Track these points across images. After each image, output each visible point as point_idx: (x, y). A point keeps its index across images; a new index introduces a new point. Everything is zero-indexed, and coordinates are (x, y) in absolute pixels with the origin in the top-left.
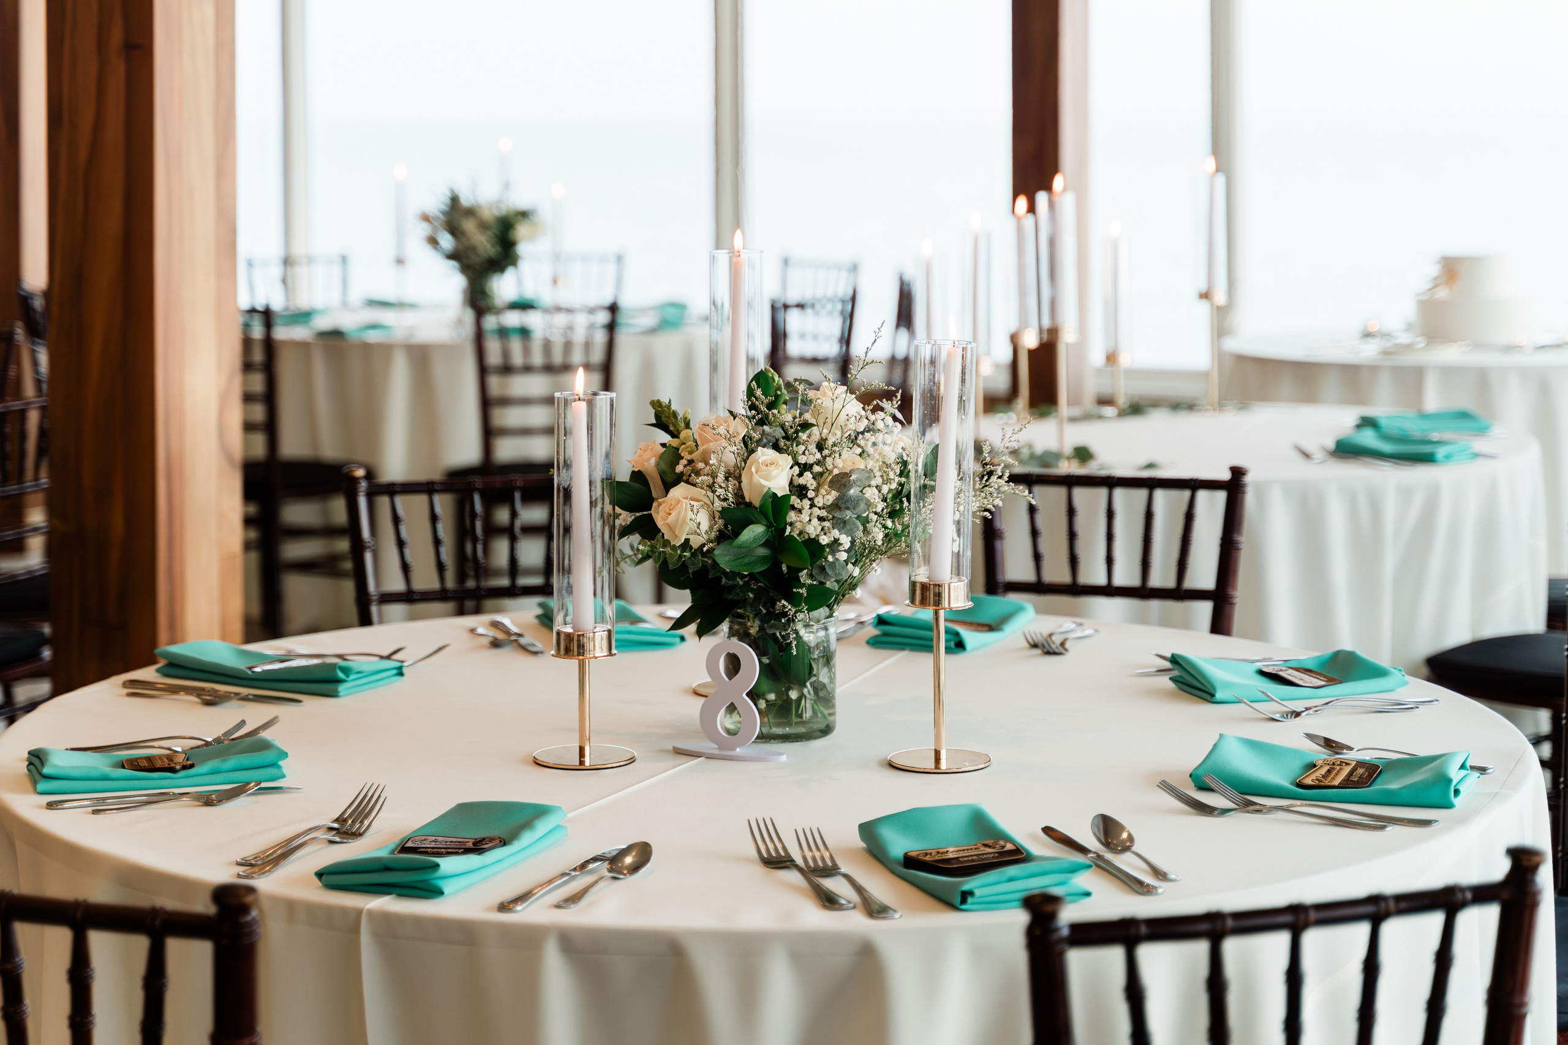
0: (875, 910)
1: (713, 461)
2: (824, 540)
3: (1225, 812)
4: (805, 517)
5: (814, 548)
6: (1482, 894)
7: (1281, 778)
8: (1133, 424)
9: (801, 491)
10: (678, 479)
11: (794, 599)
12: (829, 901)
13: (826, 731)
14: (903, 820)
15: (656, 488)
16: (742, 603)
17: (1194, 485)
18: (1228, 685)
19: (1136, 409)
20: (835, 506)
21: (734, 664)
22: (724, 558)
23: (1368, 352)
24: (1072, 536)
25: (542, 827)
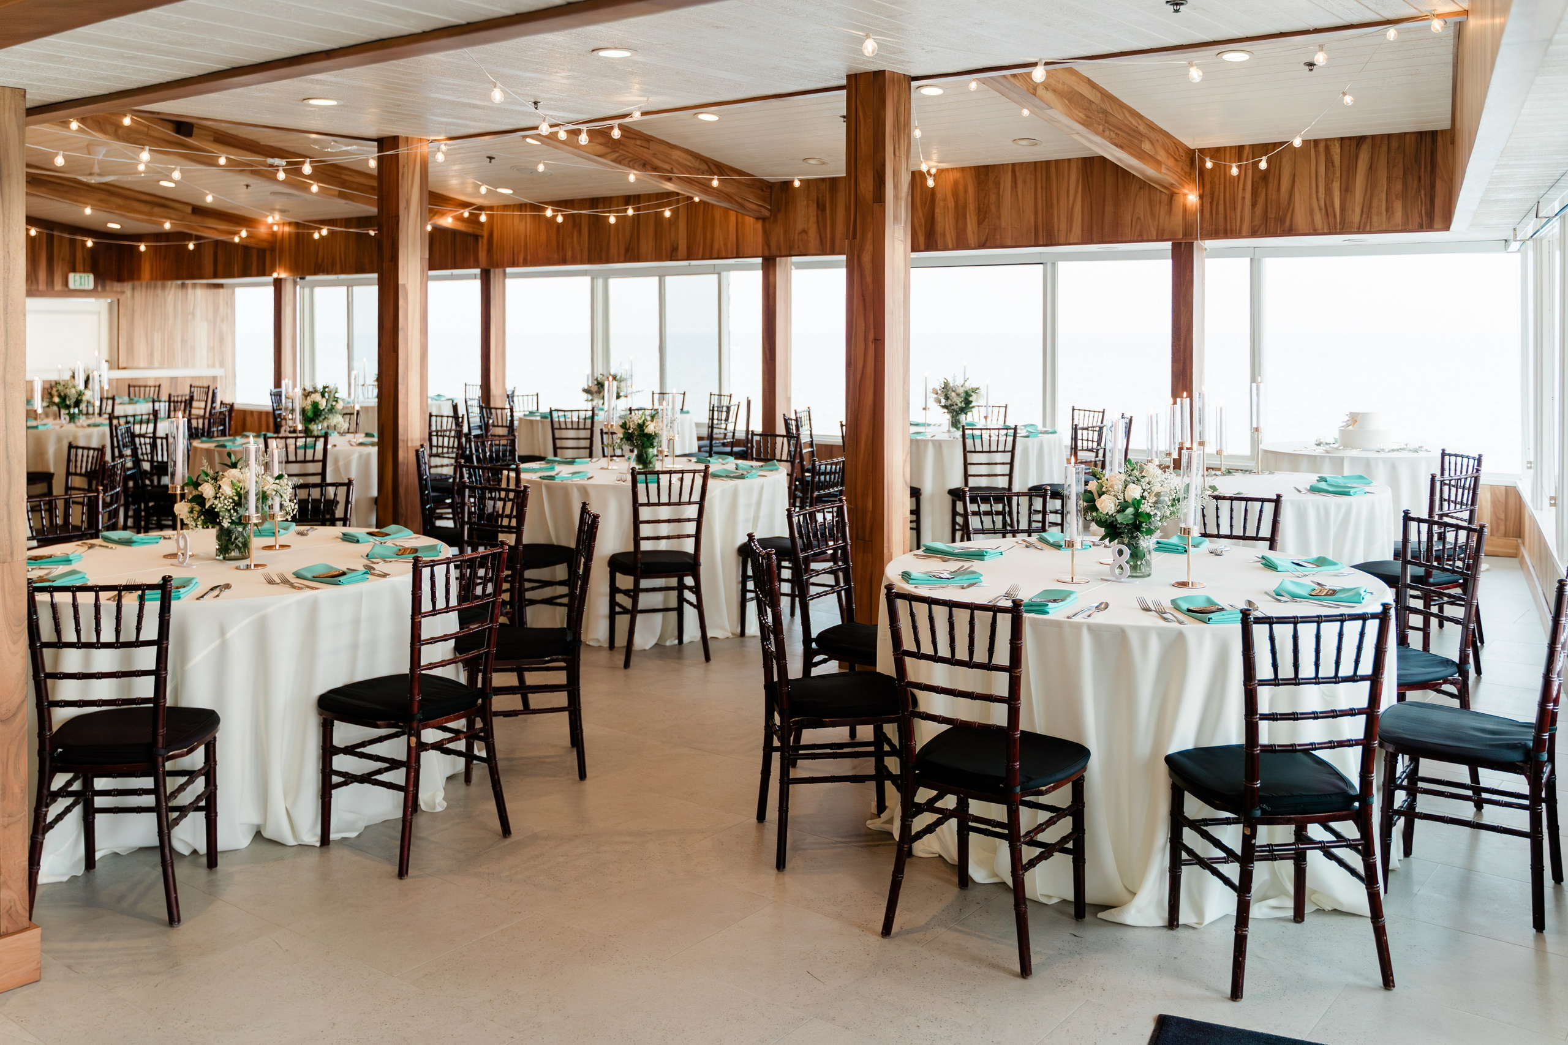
0: (1181, 623)
1: (1116, 487)
2: (1152, 513)
3: (1285, 602)
4: (1145, 506)
5: (1149, 515)
6: (1374, 616)
7: (1305, 593)
8: (1228, 478)
9: (1143, 498)
10: (1103, 493)
11: (1141, 532)
12: (1165, 619)
13: (1149, 575)
14: (1185, 599)
15: (1096, 496)
16: (1123, 533)
17: (1263, 500)
18: (1282, 566)
19: (1229, 472)
20: (1156, 502)
21: (1120, 552)
22: (1120, 518)
23: (1320, 451)
24: (1218, 517)
25: (1072, 597)
